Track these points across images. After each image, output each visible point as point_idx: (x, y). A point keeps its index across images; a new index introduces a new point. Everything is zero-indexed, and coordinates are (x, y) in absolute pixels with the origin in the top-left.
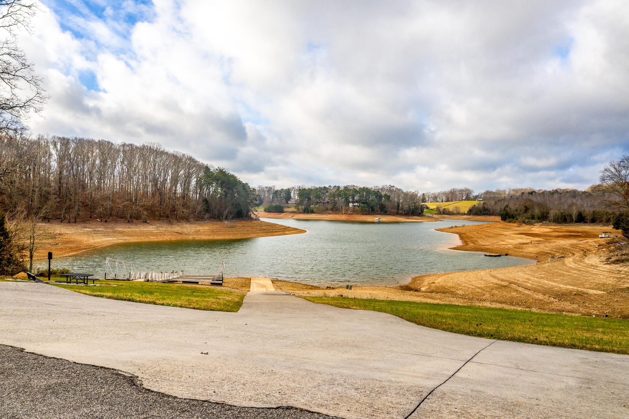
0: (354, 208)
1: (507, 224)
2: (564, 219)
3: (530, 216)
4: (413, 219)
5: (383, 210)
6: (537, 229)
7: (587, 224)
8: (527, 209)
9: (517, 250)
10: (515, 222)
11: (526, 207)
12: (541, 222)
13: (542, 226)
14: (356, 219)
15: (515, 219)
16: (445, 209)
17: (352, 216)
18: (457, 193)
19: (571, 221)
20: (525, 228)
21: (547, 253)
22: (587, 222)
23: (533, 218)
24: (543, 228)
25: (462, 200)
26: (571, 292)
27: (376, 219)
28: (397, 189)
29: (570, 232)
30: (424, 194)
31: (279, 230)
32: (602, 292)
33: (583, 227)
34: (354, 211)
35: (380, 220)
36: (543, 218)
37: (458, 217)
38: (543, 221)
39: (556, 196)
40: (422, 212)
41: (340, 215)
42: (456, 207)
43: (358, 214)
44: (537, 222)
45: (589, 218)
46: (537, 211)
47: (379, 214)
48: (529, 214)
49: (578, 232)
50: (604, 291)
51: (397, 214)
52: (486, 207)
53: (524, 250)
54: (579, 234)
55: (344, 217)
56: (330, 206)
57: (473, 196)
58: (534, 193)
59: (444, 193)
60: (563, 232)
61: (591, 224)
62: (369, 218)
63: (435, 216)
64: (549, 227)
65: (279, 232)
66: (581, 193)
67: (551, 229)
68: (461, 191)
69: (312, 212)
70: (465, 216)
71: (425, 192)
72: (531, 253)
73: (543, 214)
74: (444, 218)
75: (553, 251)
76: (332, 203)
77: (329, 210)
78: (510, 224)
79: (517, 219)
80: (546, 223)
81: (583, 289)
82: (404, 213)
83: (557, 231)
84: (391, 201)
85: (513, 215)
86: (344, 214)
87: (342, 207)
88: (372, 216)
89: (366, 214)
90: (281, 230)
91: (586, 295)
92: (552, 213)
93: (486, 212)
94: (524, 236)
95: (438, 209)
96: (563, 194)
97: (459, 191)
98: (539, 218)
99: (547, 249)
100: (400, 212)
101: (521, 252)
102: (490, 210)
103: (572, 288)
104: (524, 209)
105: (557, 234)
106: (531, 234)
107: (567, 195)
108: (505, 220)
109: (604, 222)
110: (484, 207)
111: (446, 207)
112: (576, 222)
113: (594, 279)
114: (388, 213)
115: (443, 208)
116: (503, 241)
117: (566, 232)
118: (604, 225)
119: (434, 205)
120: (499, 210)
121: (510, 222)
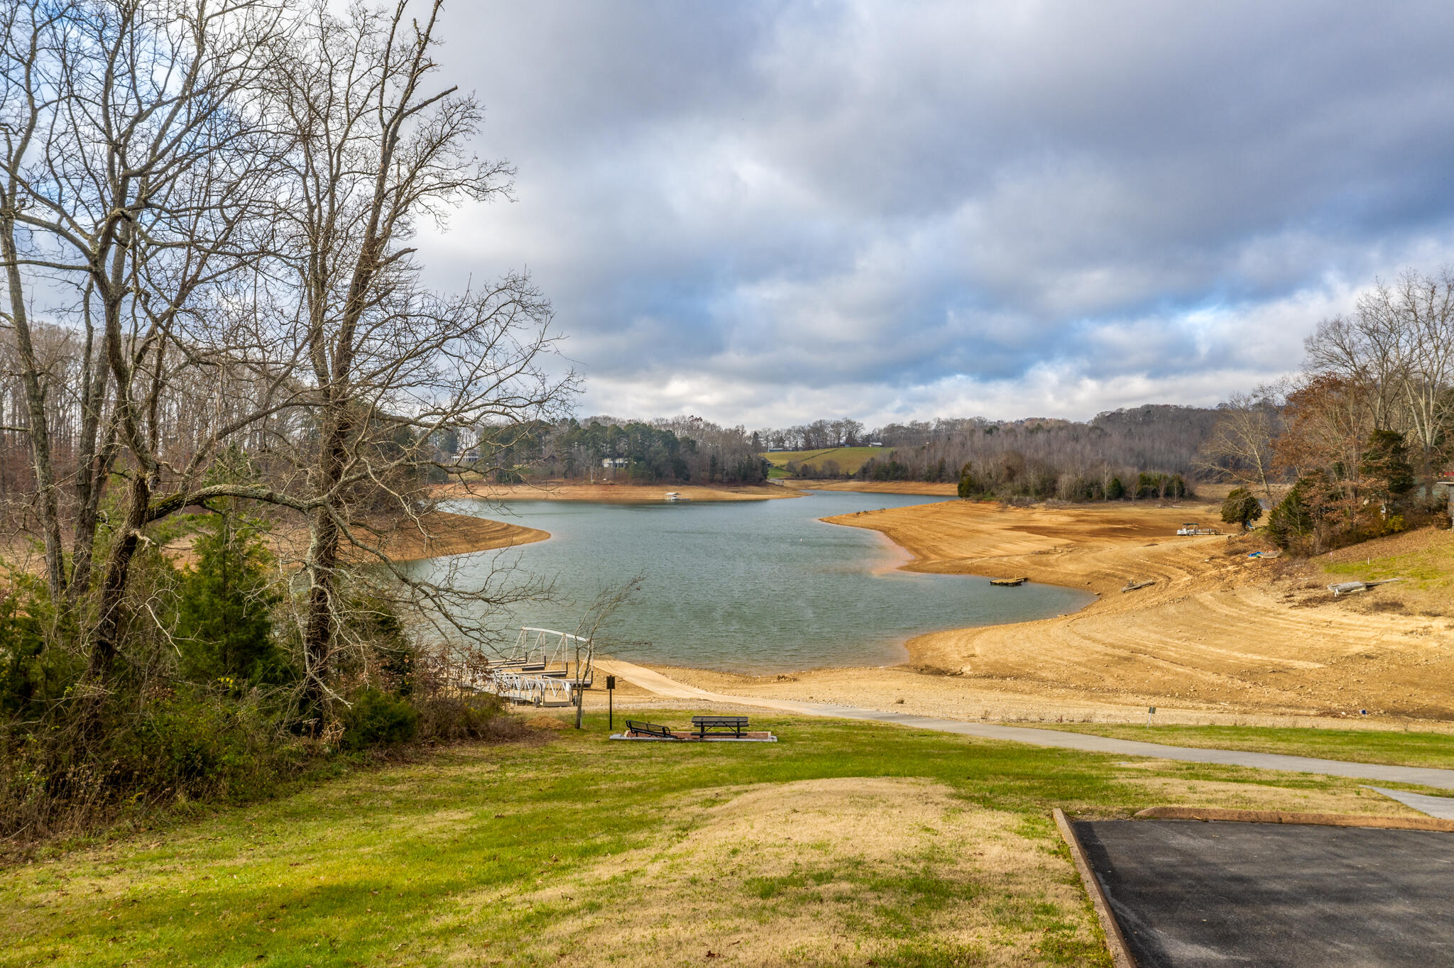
0: (615, 470)
1: (973, 505)
2: (1087, 493)
3: (1020, 488)
4: (747, 492)
5: (682, 476)
6: (1042, 515)
7: (1131, 503)
8: (1011, 474)
9: (1043, 568)
10: (989, 502)
11: (1009, 468)
12: (1043, 500)
13: (1050, 511)
14: (622, 497)
15: (989, 494)
16: (805, 466)
17: (612, 488)
18: (828, 430)
19: (1101, 497)
20: (1017, 515)
21: (1108, 575)
22: (1130, 499)
23: (1026, 491)
24: (1053, 514)
25: (839, 445)
26: (1262, 666)
27: (670, 494)
28: (707, 425)
29: (1110, 521)
30: (756, 434)
31: (496, 534)
32: (1318, 666)
33: (1128, 509)
34: (619, 478)
35: (678, 497)
36: (1046, 491)
37: (836, 485)
38: (1046, 497)
39: (1041, 437)
40: (765, 476)
41: (585, 487)
42: (830, 463)
43: (626, 483)
44: (1037, 501)
45: (1135, 489)
46: (1033, 478)
47: (672, 483)
48: (1018, 484)
49: (1124, 522)
50: (1318, 661)
51: (711, 482)
52: (898, 462)
53: (1057, 569)
54: (1128, 526)
55: (592, 492)
56: (558, 467)
57: (862, 437)
58: (995, 432)
59: (800, 431)
60: (1096, 522)
61: (1139, 503)
62: (653, 493)
63: (788, 483)
64: (1065, 511)
65: (498, 538)
66: (1087, 430)
67: (1069, 515)
68: (837, 426)
69: (518, 481)
70: (852, 483)
71: (758, 429)
72: (1075, 575)
73: (1043, 483)
74: (807, 487)
75: (1117, 570)
76: (563, 460)
77: (558, 477)
78: (980, 505)
79: (993, 494)
80: (1054, 503)
81: (1280, 660)
82: (726, 479)
83: (1083, 521)
84: (698, 453)
85: (982, 486)
86: (595, 483)
87: (588, 468)
88: (659, 488)
89: (645, 484)
90: (499, 534)
91: (1293, 672)
92: (1065, 481)
93: (899, 473)
94: (1025, 534)
95: (790, 468)
96: (1053, 433)
97: (832, 426)
98: (1037, 493)
99: (1105, 565)
100: (718, 476)
101: (1052, 572)
102: (907, 468)
103: (1259, 658)
104: (1006, 472)
105: (1087, 527)
106: (1036, 528)
107: (1062, 434)
108: (968, 496)
109: (1162, 498)
110: (894, 463)
111: (807, 463)
112: (1110, 499)
113: (1290, 640)
114: (691, 479)
115: (802, 464)
116: (994, 547)
117: (1103, 522)
118: (1165, 505)
119: (782, 457)
120: (926, 469)
121: (978, 501)
